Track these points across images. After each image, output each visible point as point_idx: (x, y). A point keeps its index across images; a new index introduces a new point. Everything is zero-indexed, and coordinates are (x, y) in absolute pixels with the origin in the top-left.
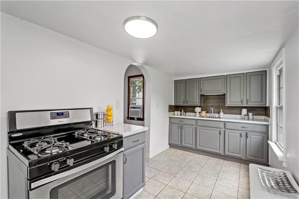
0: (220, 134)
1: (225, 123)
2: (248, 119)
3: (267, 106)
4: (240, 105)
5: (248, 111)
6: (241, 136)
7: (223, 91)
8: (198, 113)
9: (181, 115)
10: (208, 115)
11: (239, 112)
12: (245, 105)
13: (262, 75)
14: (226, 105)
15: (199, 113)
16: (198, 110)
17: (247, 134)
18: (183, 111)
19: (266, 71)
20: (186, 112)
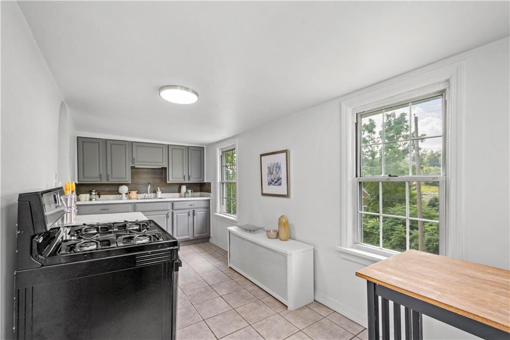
0: (167, 217)
1: (173, 203)
2: (189, 197)
3: (205, 182)
4: (181, 181)
5: (187, 188)
6: (189, 215)
7: (164, 164)
8: (124, 195)
9: (91, 200)
10: (142, 196)
11: (177, 189)
12: (187, 181)
13: (200, 150)
14: (168, 182)
15: (127, 194)
16: (124, 189)
17: (194, 211)
18: (94, 193)
19: (203, 148)
20: (99, 195)
